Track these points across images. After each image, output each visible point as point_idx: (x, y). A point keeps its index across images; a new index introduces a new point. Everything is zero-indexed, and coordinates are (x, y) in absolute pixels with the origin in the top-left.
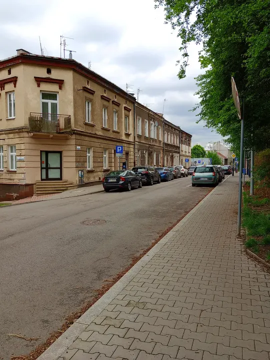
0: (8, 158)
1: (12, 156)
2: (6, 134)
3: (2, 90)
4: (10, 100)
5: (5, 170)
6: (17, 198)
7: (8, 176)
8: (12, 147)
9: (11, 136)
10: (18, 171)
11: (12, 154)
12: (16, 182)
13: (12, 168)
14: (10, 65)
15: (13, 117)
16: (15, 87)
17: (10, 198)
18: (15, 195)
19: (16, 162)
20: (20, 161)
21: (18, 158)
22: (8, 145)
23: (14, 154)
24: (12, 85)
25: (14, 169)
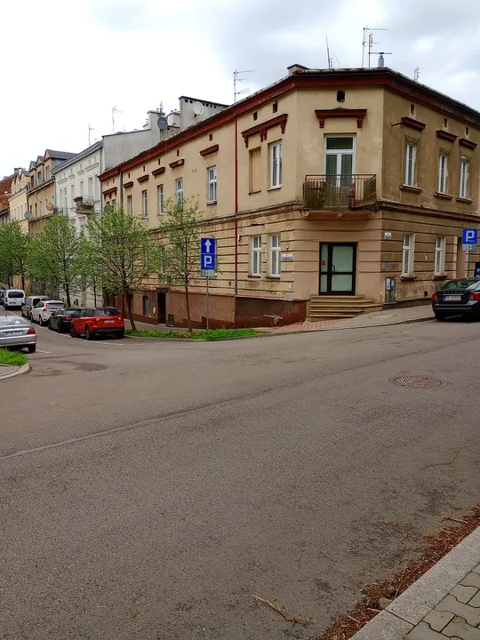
0: (268, 256)
1: (274, 253)
2: (266, 215)
3: (262, 141)
4: (274, 157)
5: (263, 276)
6: (281, 324)
7: (267, 286)
8: (274, 237)
9: (274, 218)
10: (284, 277)
11: (275, 248)
12: (279, 296)
13: (274, 272)
14: (276, 94)
15: (278, 186)
16: (283, 132)
17: (269, 323)
18: (277, 318)
19: (280, 262)
20: (287, 260)
21: (284, 255)
22: (269, 234)
23: (278, 249)
24: (278, 129)
25: (277, 275)
